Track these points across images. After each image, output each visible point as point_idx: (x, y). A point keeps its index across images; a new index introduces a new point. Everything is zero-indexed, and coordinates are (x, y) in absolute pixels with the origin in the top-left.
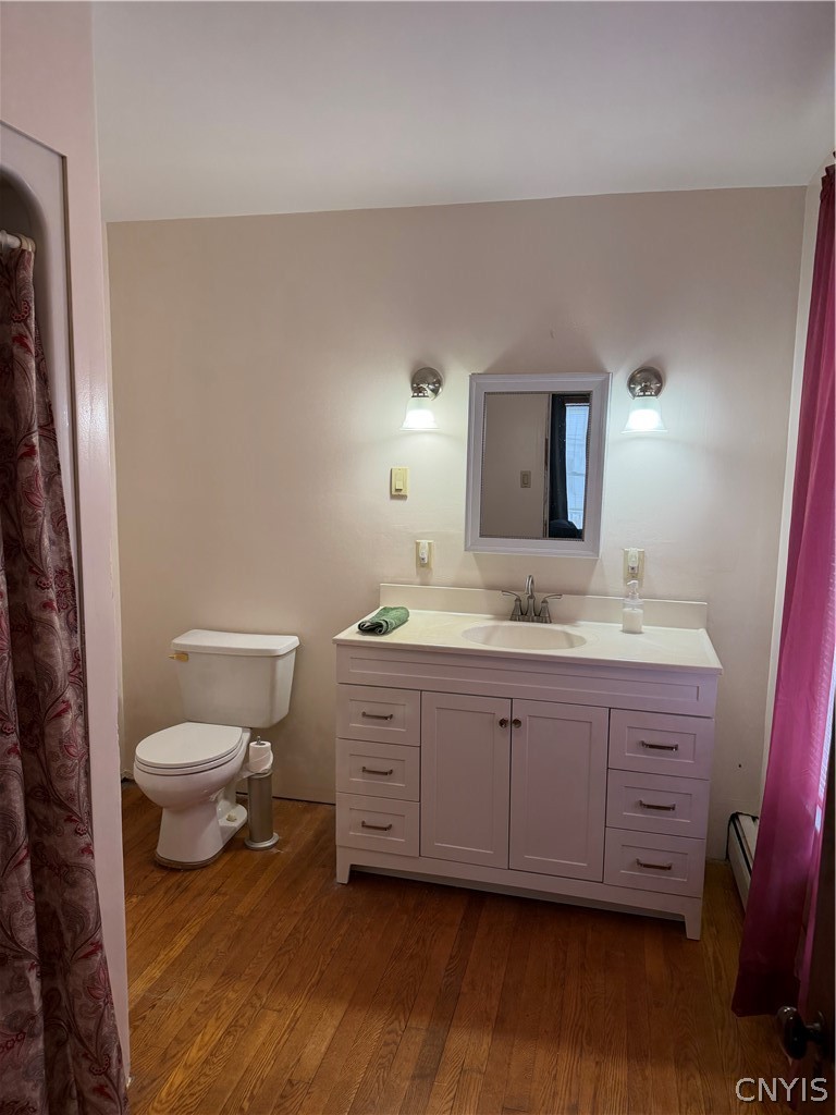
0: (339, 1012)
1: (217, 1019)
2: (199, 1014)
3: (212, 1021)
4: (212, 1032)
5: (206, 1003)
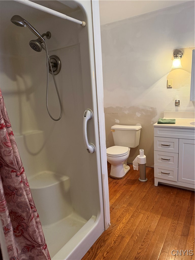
0: (159, 216)
1: (129, 214)
2: (124, 212)
3: (127, 214)
4: (128, 216)
5: (126, 209)
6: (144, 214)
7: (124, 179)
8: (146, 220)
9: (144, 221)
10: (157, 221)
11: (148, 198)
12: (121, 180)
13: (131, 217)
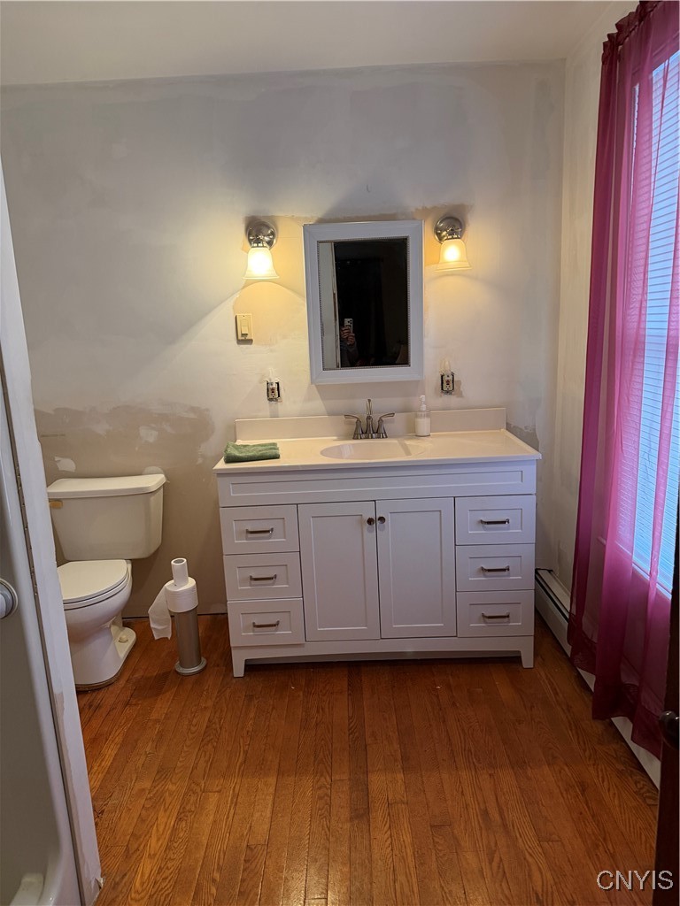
1: (165, 811)
2: (147, 809)
3: (161, 813)
4: (165, 820)
5: (150, 798)
6: (219, 792)
7: (122, 682)
8: (232, 811)
9: (228, 818)
10: (270, 799)
11: (221, 728)
12: (111, 688)
13: (179, 819)
